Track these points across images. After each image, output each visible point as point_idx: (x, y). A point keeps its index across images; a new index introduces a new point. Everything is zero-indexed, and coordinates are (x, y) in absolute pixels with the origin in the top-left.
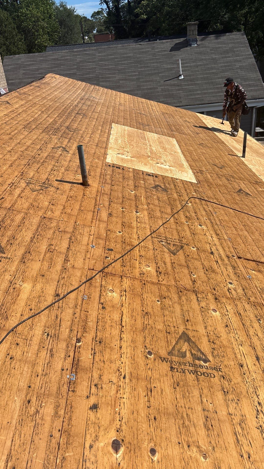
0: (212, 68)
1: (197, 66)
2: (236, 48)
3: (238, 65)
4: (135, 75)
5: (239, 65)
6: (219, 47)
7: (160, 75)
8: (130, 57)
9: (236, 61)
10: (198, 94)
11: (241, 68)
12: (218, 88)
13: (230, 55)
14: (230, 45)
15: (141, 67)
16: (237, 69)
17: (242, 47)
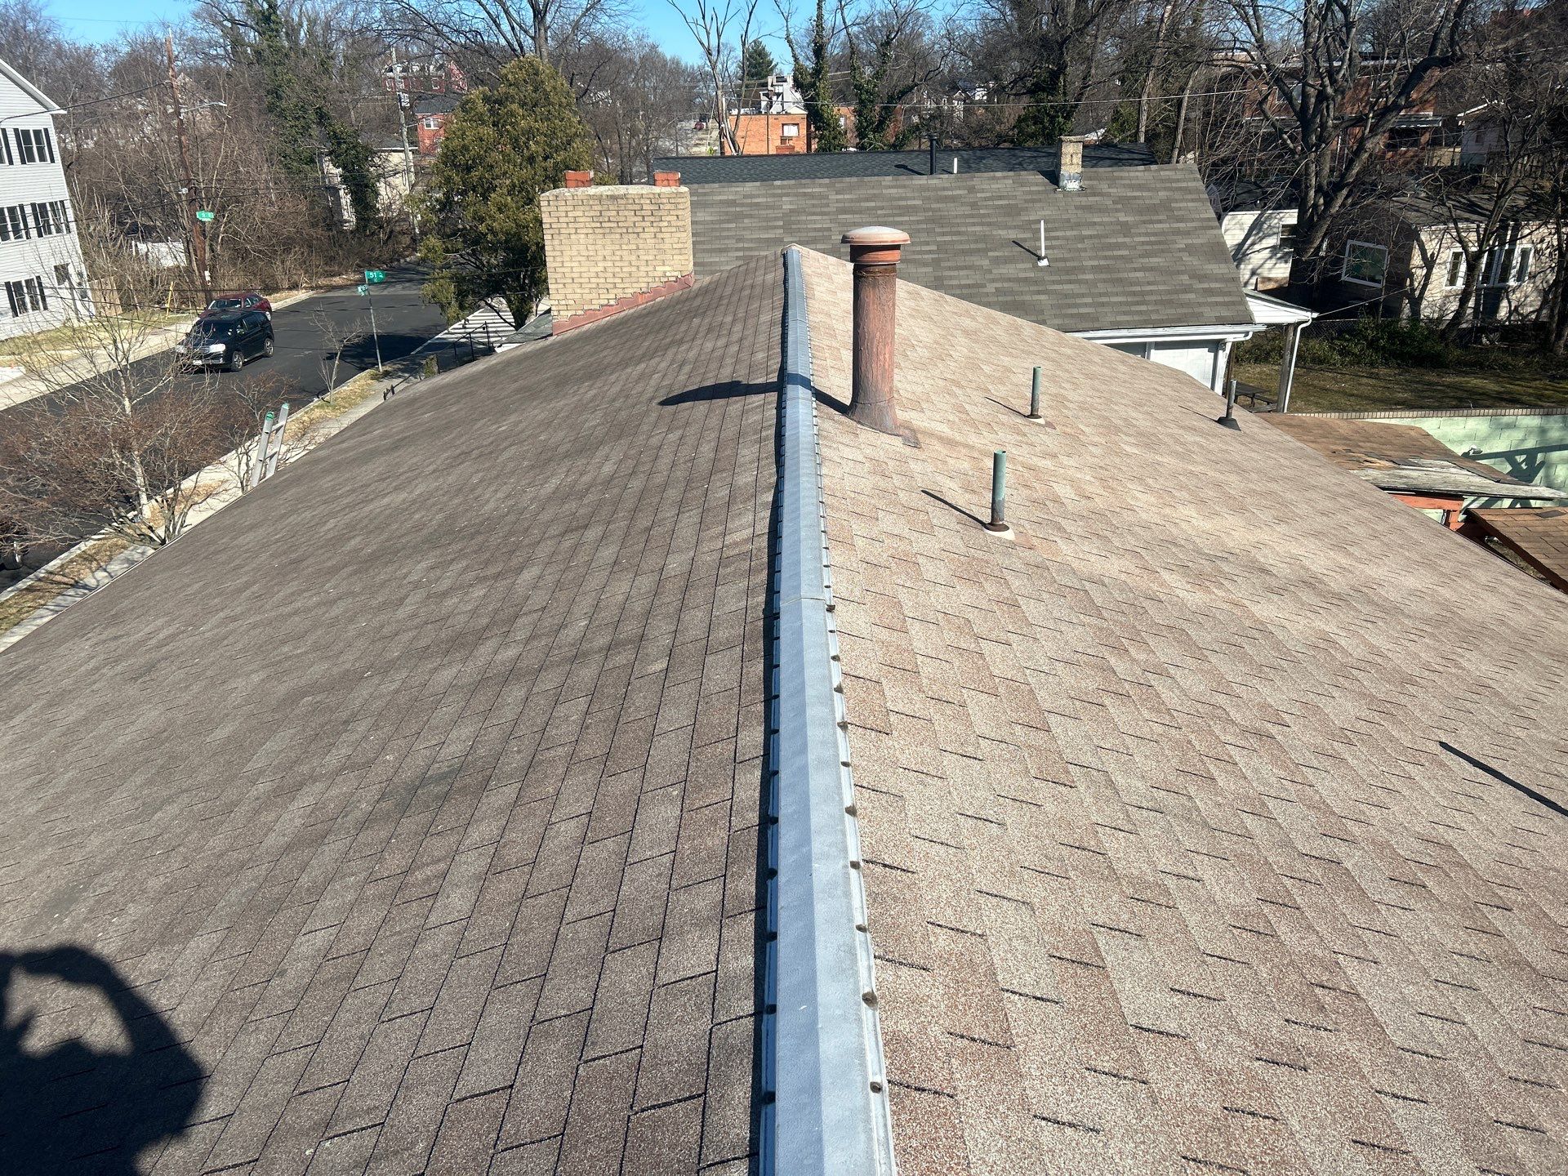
0: (1118, 246)
1: (1082, 239)
2: (1176, 201)
3: (1181, 243)
4: (930, 252)
5: (1185, 241)
6: (1135, 198)
7: (990, 254)
8: (914, 207)
9: (1178, 232)
10: (1086, 305)
11: (1189, 249)
12: (1134, 294)
13: (1161, 217)
14: (1162, 194)
15: (944, 234)
16: (1180, 250)
17: (1193, 200)
